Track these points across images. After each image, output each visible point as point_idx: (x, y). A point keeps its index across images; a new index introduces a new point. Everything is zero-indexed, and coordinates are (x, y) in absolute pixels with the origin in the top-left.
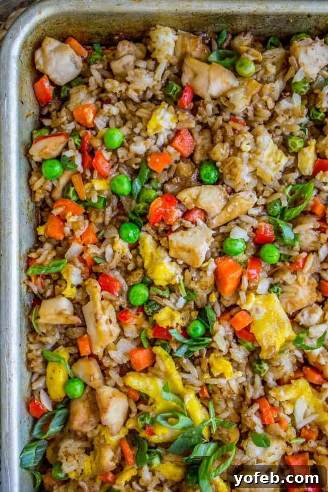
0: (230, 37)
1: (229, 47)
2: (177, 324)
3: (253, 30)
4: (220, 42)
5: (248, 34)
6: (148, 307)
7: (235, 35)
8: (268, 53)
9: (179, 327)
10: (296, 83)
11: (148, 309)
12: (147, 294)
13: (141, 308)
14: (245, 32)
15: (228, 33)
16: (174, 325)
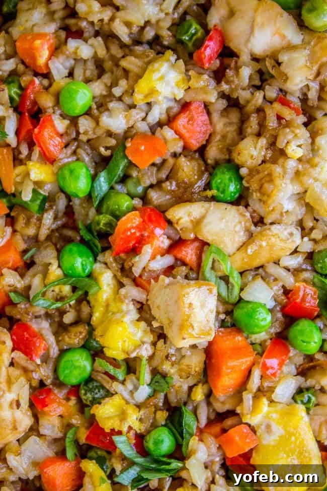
2: (130, 428)
6: (86, 391)
9: (132, 434)
11: (85, 394)
12: (89, 368)
13: (75, 390)
16: (125, 429)
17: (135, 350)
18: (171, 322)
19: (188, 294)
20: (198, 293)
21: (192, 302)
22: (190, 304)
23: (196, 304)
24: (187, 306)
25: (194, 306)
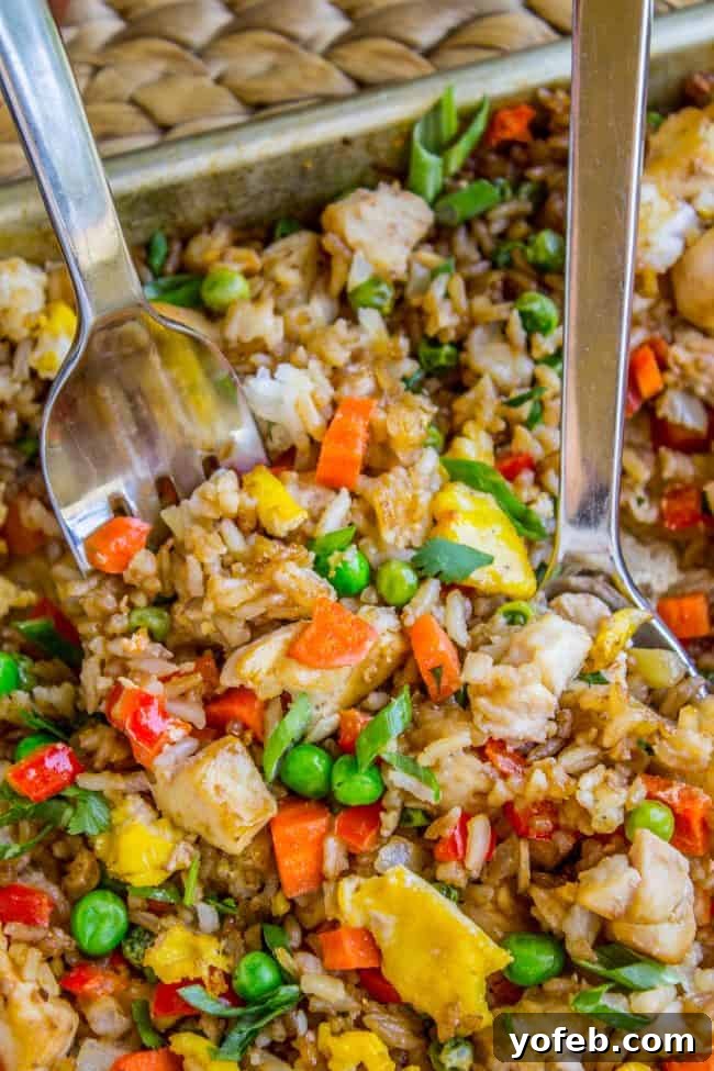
0: (177, 247)
1: (182, 269)
2: (212, 969)
3: (226, 215)
4: (157, 262)
5: (218, 226)
6: (132, 945)
7: (186, 236)
8: (276, 249)
9: (217, 977)
10: (357, 290)
11: (133, 949)
12: (122, 913)
13: (117, 955)
14: (210, 225)
15: (169, 239)
16: (205, 973)
17: (170, 856)
18: (208, 828)
19: (204, 776)
20: (218, 766)
21: (219, 782)
22: (217, 788)
23: (225, 781)
24: (212, 791)
25: (223, 787)
